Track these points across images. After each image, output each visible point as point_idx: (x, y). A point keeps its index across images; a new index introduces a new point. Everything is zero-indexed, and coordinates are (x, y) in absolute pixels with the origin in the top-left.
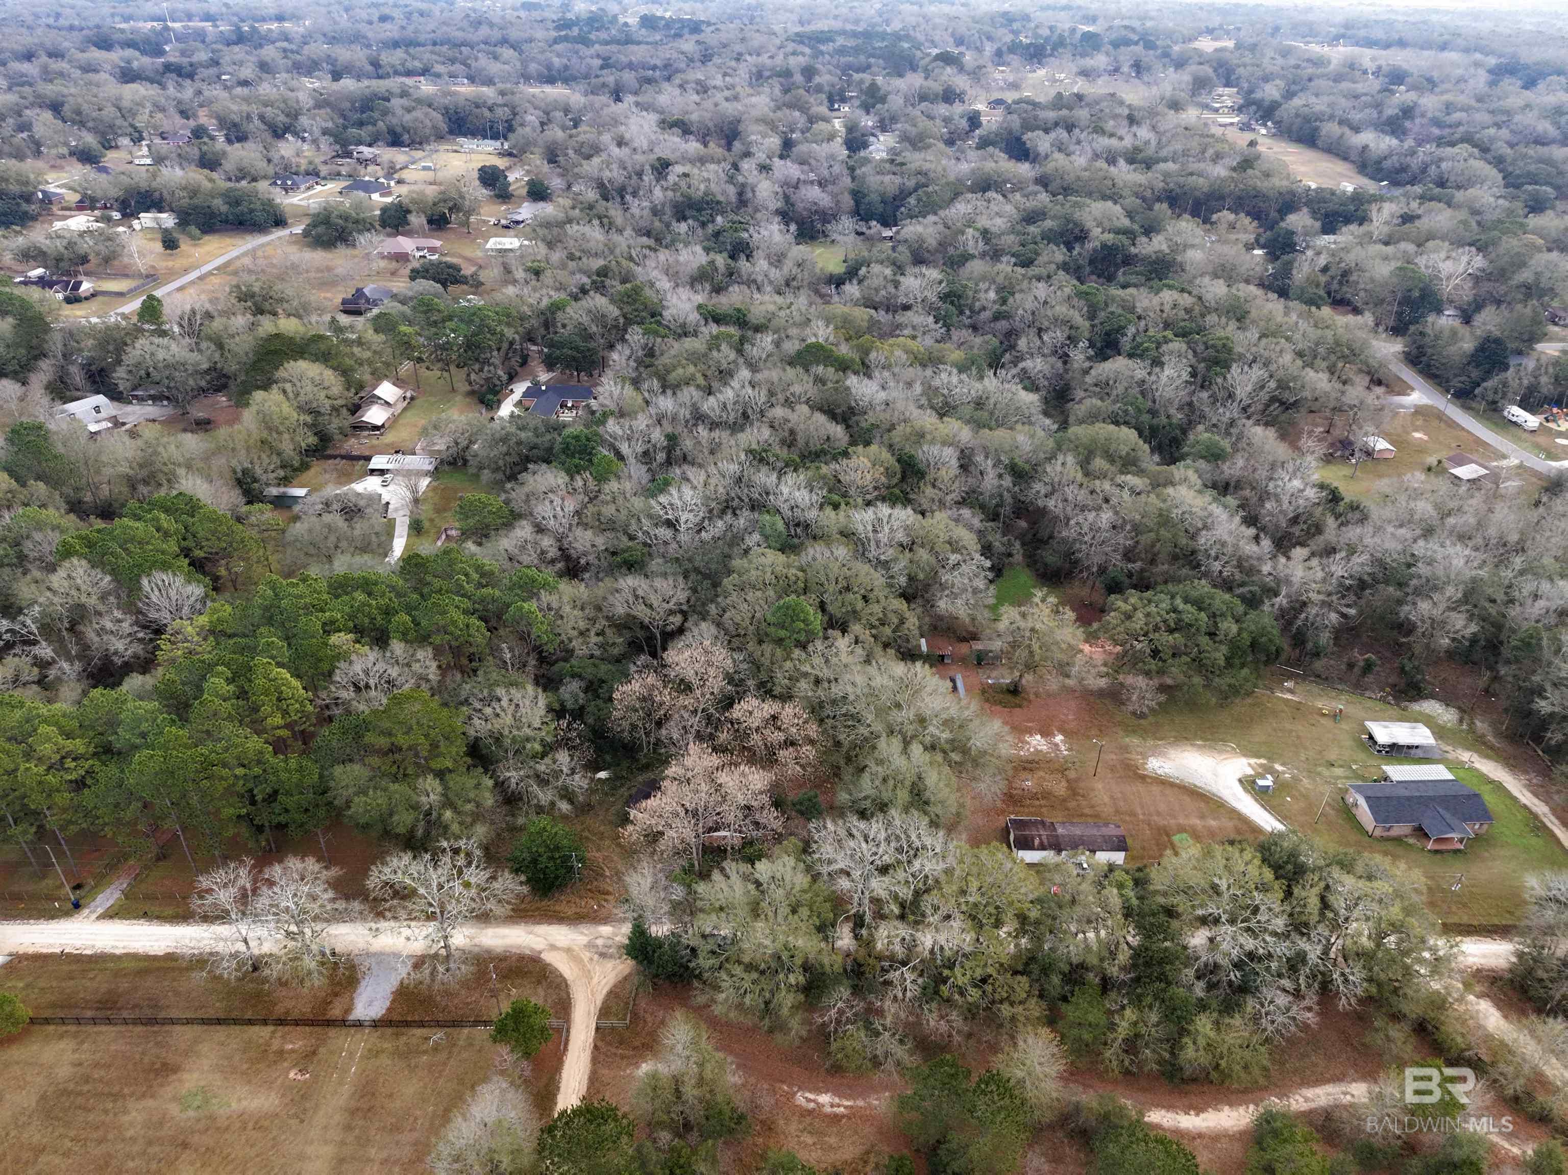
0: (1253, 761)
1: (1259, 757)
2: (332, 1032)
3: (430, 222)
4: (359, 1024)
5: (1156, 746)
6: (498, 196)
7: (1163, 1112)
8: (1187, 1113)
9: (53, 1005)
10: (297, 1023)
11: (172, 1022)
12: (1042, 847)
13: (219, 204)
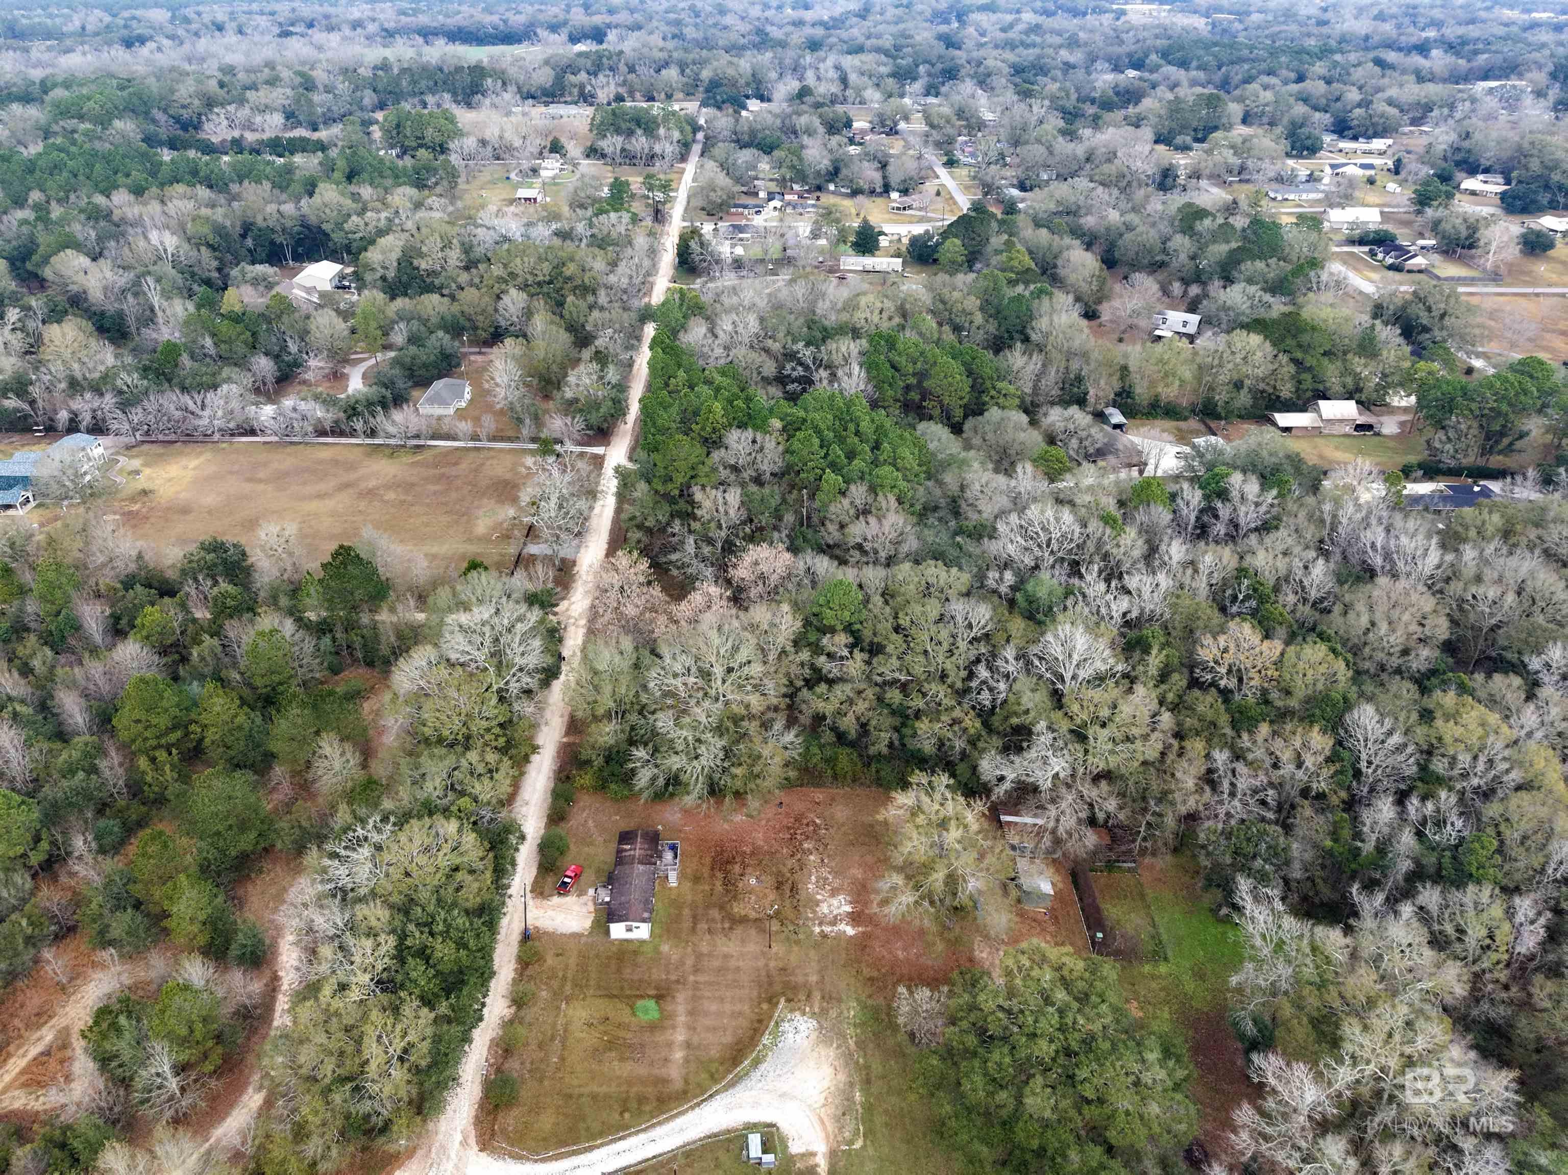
0: (822, 1161)
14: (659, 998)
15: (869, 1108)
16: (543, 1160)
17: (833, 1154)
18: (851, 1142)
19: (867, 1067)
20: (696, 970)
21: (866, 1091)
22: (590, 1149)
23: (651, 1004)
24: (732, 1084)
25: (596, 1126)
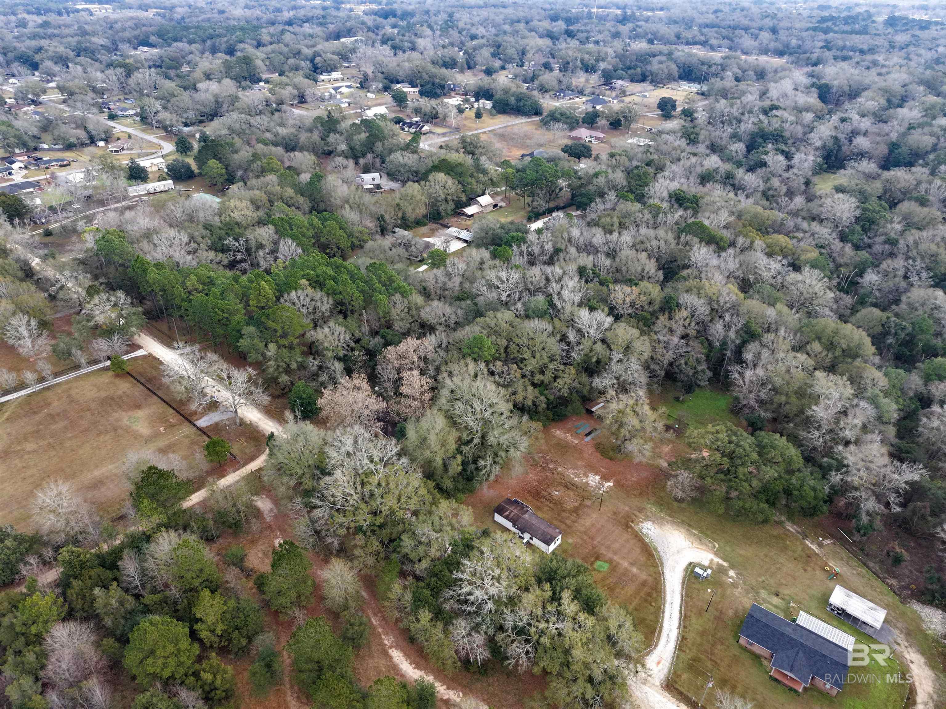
0: (717, 560)
1: (725, 560)
2: (186, 423)
3: (611, 124)
4: (194, 425)
5: (663, 518)
6: (664, 116)
7: (401, 655)
8: (411, 664)
9: (140, 373)
10: (181, 414)
11: (155, 394)
12: (507, 518)
13: (512, 100)
14: (597, 558)
15: (702, 532)
16: (656, 645)
17: (716, 554)
18: (715, 547)
19: (683, 521)
20: (593, 539)
21: (693, 528)
22: (662, 626)
23: (599, 563)
24: (662, 564)
25: (651, 617)
